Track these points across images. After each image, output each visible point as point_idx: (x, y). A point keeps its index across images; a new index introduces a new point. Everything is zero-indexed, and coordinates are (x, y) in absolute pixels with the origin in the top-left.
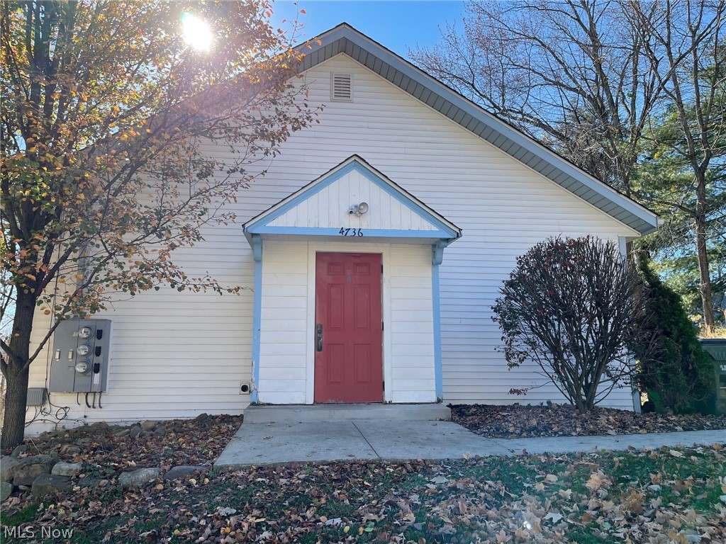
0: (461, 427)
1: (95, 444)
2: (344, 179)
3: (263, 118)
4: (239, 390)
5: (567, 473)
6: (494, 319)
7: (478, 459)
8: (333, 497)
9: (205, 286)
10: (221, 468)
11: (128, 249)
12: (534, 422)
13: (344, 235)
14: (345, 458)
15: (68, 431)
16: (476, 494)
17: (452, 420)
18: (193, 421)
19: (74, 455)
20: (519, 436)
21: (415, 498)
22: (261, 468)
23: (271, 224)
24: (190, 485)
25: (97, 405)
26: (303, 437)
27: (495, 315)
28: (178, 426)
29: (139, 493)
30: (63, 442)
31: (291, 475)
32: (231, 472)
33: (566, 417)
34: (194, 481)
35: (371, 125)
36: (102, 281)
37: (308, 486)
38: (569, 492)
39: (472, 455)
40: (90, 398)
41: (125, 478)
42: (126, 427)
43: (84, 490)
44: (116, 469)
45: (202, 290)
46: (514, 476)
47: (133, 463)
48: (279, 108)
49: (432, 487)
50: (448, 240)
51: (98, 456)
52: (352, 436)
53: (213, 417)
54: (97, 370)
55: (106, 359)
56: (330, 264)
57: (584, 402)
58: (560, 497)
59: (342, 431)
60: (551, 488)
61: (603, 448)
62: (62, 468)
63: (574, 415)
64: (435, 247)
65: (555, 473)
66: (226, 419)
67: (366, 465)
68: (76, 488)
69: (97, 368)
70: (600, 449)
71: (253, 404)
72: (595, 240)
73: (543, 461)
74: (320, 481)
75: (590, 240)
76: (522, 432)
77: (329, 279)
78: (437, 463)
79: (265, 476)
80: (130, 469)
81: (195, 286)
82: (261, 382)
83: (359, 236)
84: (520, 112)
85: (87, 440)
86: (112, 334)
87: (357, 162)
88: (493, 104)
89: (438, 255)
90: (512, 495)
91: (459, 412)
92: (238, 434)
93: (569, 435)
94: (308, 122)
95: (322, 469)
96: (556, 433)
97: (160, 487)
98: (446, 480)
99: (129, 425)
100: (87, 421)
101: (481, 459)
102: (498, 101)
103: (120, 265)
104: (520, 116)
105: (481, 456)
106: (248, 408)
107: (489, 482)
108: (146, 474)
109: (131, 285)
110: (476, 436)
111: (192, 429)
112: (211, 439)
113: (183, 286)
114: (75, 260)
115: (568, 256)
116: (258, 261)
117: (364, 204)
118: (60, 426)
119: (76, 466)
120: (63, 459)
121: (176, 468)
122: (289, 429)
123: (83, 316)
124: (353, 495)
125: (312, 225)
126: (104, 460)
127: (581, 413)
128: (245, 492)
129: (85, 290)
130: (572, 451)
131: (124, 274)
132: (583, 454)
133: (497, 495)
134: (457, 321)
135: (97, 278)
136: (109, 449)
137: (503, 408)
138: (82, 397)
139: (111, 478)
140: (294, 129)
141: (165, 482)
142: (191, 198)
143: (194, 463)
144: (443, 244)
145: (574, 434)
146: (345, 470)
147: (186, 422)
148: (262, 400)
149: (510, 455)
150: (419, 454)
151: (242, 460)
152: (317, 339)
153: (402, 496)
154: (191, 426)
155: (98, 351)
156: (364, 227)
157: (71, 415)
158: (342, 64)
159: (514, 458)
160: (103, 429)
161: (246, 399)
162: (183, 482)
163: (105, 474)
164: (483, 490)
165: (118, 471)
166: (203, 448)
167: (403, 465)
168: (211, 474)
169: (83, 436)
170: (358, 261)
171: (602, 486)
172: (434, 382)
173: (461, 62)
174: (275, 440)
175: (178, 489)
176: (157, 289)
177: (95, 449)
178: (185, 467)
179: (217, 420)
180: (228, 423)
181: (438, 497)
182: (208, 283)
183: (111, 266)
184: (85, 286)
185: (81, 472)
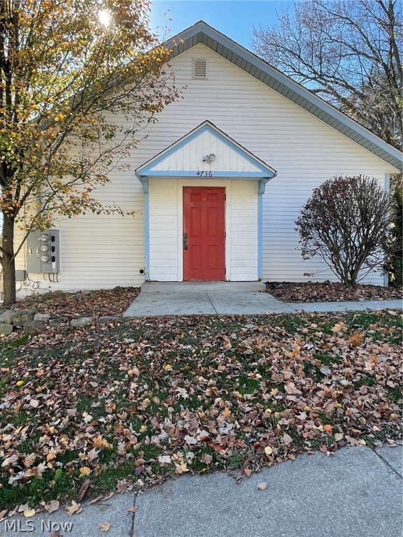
0: (271, 296)
1: (56, 304)
2: (200, 137)
3: (146, 96)
4: (138, 273)
5: (324, 323)
6: (296, 230)
7: (274, 315)
8: (188, 334)
9: (113, 211)
10: (127, 318)
11: (65, 188)
12: (315, 293)
13: (199, 176)
14: (197, 313)
15: (40, 295)
16: (268, 334)
17: (266, 292)
18: (112, 291)
19: (45, 309)
20: (304, 301)
21: (234, 336)
22: (149, 318)
23: (153, 169)
24: (109, 327)
25: (55, 280)
26: (174, 301)
27: (296, 226)
28: (103, 294)
29: (82, 330)
30: (39, 302)
31: (166, 322)
32: (132, 320)
33: (336, 290)
34: (111, 325)
35: (220, 96)
36: (51, 209)
37: (174, 329)
38: (321, 333)
39: (271, 312)
40: (52, 276)
41: (74, 322)
42: (74, 294)
43: (53, 328)
44: (69, 317)
45: (111, 213)
46: (293, 324)
47: (78, 314)
48: (156, 89)
49: (244, 330)
50: (268, 178)
51: (58, 310)
52: (204, 301)
53: (124, 289)
54: (53, 260)
55: (58, 253)
56: (192, 194)
57: (349, 281)
58: (315, 336)
59: (199, 298)
60: (312, 331)
61: (350, 309)
62: (39, 316)
63: (342, 289)
64: (261, 182)
65: (317, 323)
66: (131, 289)
67: (209, 317)
68: (48, 327)
69: (53, 259)
70: (348, 309)
71: (147, 281)
72: (365, 177)
73: (313, 316)
74: (181, 325)
75: (362, 178)
76: (306, 299)
77: (191, 204)
78: (250, 316)
79: (151, 322)
80: (76, 318)
81: (107, 211)
82: (150, 268)
83: (210, 177)
84: (333, 77)
85: (51, 300)
86: (60, 238)
87: (208, 125)
88: (313, 70)
89: (262, 188)
90: (289, 335)
91: (272, 287)
92: (137, 299)
93: (335, 301)
94: (176, 98)
95: (184, 320)
96: (327, 300)
97: (93, 327)
98: (253, 326)
99: (75, 292)
100: (51, 289)
101: (276, 315)
102: (317, 69)
103: (61, 199)
104: (332, 79)
105: (276, 313)
106: (143, 284)
107: (277, 328)
108: (85, 320)
109: (68, 212)
110: (278, 301)
111: (111, 295)
112: (122, 302)
113: (100, 211)
114: (34, 195)
115: (346, 188)
116: (146, 193)
117: (213, 155)
118: (36, 292)
119: (47, 316)
120: (39, 311)
121: (101, 318)
122: (167, 296)
123: (42, 230)
124: (200, 333)
125: (179, 170)
126: (62, 312)
127: (346, 287)
128: (139, 331)
129: (42, 214)
130: (331, 310)
131: (64, 205)
132: (337, 313)
133: (280, 335)
134: (275, 230)
135: (48, 207)
136: (64, 306)
137: (300, 284)
138: (47, 276)
139: (66, 322)
140: (167, 103)
141: (96, 325)
142: (101, 155)
143: (111, 315)
144: (265, 180)
145: (338, 300)
146: (196, 320)
147: (108, 291)
148: (152, 279)
149: (294, 312)
150: (240, 312)
151: (139, 314)
152: (184, 242)
153: (227, 334)
154: (110, 294)
155: (53, 249)
156: (213, 170)
157: (41, 286)
158: (200, 51)
159: (296, 314)
160: (60, 294)
161: (142, 278)
162: (106, 325)
163: (63, 320)
164: (273, 332)
165: (70, 319)
166: (117, 307)
167: (230, 317)
168: (121, 321)
169: (49, 298)
170: (210, 192)
171: (341, 331)
172: (257, 268)
173: (291, 38)
174: (158, 303)
175: (103, 329)
176: (84, 213)
177: (56, 306)
178: (106, 317)
179: (126, 290)
180: (132, 292)
181: (247, 335)
182: (115, 209)
183: (56, 198)
184: (42, 211)
185: (50, 319)
